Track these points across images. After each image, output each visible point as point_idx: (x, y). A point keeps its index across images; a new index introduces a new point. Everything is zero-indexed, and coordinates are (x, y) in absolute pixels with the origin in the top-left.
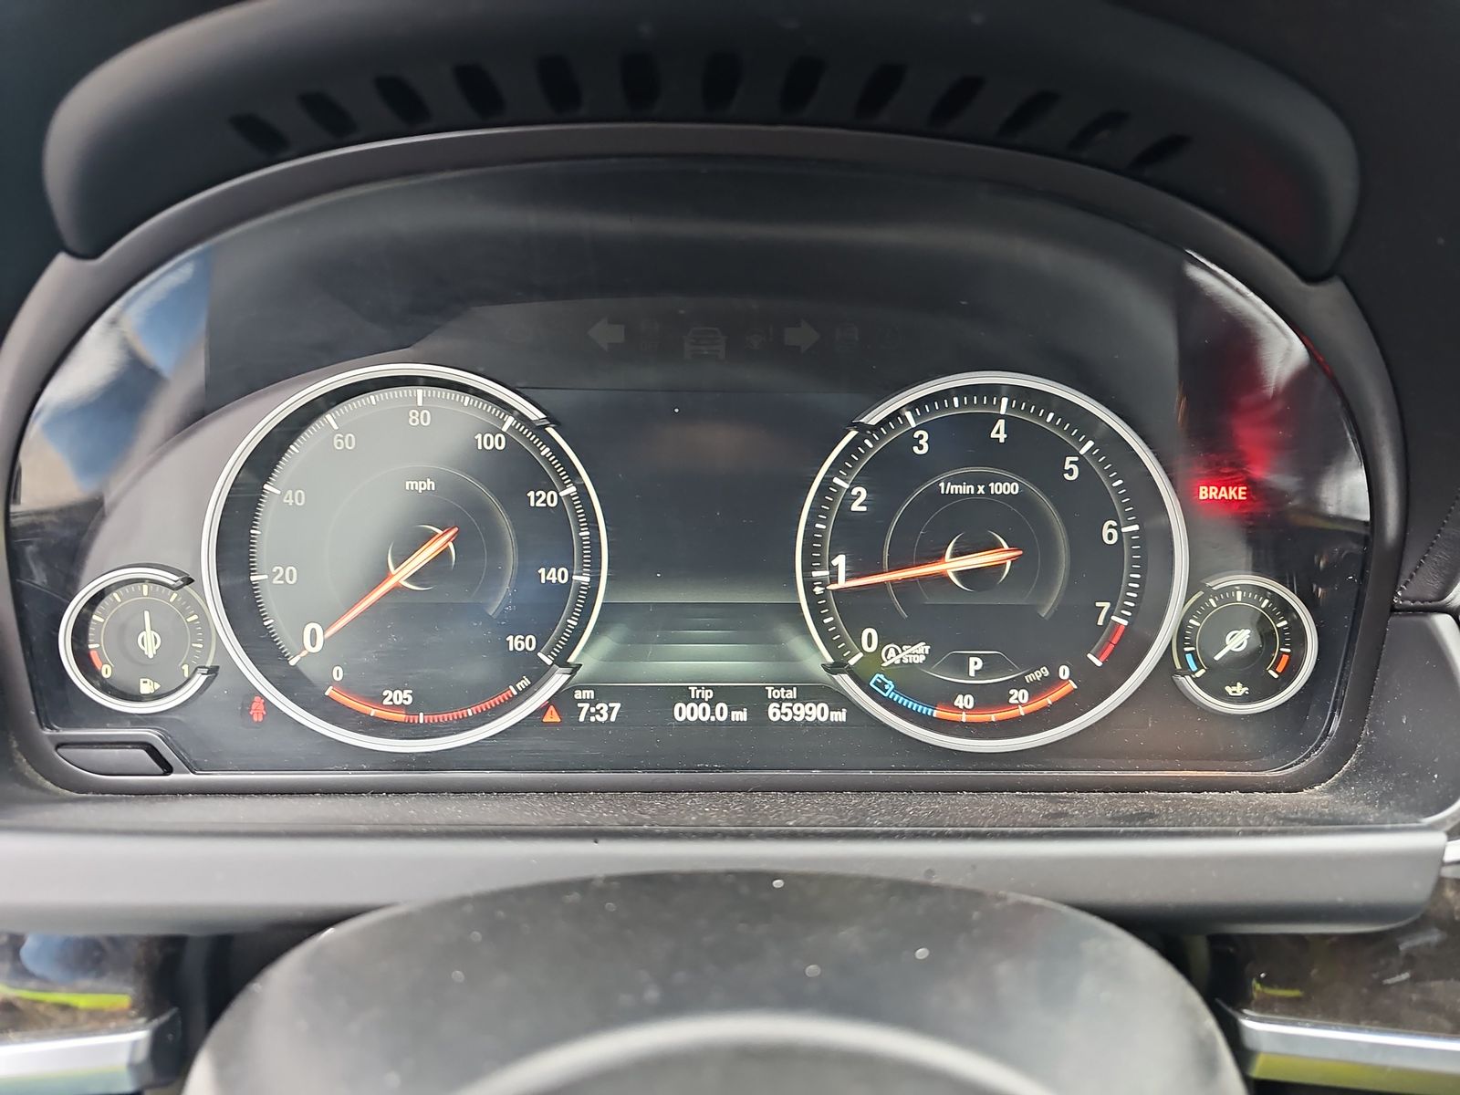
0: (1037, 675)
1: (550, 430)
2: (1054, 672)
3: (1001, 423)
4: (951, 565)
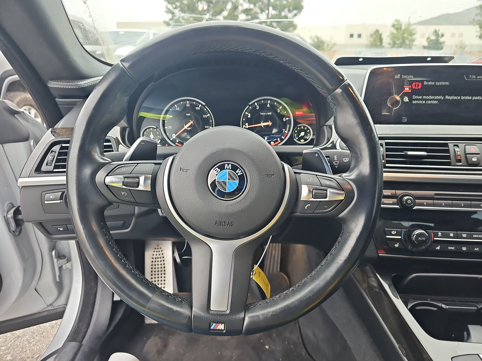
0: (275, 140)
1: (206, 107)
2: (277, 139)
3: (269, 104)
4: (262, 124)
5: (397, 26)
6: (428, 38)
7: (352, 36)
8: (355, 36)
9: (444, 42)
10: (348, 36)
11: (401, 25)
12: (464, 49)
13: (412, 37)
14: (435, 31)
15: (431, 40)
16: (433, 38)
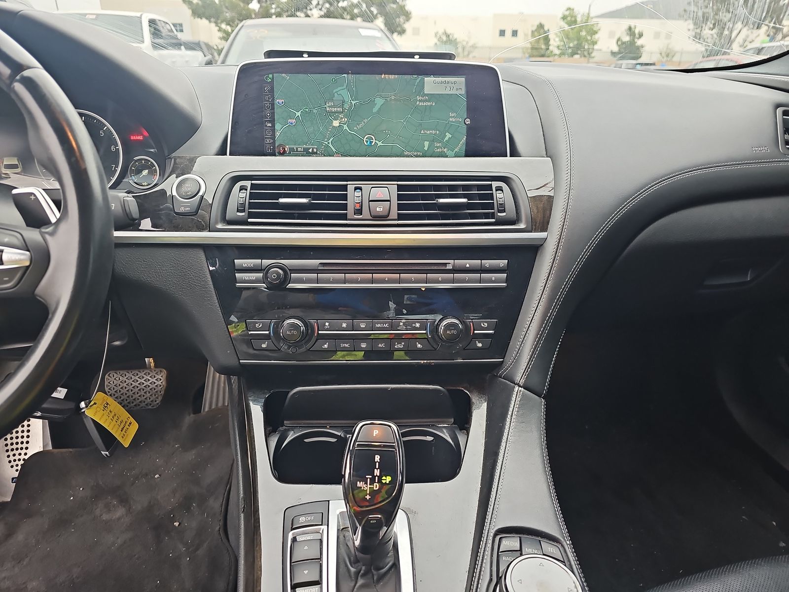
5: (570, 18)
6: (619, 40)
7: (502, 33)
8: (508, 33)
9: (642, 47)
10: (498, 33)
11: (576, 16)
12: (673, 56)
13: (593, 36)
14: (630, 28)
15: (623, 43)
16: (626, 39)
